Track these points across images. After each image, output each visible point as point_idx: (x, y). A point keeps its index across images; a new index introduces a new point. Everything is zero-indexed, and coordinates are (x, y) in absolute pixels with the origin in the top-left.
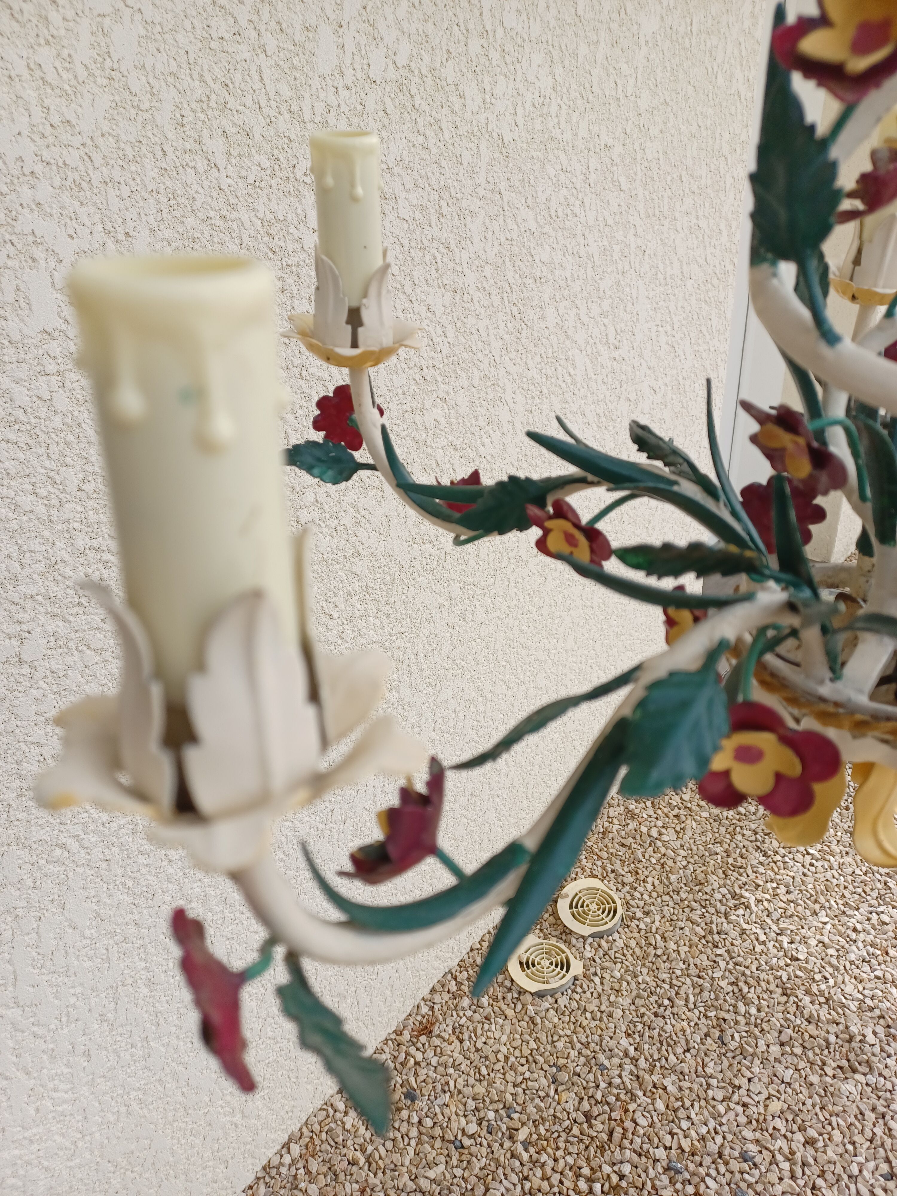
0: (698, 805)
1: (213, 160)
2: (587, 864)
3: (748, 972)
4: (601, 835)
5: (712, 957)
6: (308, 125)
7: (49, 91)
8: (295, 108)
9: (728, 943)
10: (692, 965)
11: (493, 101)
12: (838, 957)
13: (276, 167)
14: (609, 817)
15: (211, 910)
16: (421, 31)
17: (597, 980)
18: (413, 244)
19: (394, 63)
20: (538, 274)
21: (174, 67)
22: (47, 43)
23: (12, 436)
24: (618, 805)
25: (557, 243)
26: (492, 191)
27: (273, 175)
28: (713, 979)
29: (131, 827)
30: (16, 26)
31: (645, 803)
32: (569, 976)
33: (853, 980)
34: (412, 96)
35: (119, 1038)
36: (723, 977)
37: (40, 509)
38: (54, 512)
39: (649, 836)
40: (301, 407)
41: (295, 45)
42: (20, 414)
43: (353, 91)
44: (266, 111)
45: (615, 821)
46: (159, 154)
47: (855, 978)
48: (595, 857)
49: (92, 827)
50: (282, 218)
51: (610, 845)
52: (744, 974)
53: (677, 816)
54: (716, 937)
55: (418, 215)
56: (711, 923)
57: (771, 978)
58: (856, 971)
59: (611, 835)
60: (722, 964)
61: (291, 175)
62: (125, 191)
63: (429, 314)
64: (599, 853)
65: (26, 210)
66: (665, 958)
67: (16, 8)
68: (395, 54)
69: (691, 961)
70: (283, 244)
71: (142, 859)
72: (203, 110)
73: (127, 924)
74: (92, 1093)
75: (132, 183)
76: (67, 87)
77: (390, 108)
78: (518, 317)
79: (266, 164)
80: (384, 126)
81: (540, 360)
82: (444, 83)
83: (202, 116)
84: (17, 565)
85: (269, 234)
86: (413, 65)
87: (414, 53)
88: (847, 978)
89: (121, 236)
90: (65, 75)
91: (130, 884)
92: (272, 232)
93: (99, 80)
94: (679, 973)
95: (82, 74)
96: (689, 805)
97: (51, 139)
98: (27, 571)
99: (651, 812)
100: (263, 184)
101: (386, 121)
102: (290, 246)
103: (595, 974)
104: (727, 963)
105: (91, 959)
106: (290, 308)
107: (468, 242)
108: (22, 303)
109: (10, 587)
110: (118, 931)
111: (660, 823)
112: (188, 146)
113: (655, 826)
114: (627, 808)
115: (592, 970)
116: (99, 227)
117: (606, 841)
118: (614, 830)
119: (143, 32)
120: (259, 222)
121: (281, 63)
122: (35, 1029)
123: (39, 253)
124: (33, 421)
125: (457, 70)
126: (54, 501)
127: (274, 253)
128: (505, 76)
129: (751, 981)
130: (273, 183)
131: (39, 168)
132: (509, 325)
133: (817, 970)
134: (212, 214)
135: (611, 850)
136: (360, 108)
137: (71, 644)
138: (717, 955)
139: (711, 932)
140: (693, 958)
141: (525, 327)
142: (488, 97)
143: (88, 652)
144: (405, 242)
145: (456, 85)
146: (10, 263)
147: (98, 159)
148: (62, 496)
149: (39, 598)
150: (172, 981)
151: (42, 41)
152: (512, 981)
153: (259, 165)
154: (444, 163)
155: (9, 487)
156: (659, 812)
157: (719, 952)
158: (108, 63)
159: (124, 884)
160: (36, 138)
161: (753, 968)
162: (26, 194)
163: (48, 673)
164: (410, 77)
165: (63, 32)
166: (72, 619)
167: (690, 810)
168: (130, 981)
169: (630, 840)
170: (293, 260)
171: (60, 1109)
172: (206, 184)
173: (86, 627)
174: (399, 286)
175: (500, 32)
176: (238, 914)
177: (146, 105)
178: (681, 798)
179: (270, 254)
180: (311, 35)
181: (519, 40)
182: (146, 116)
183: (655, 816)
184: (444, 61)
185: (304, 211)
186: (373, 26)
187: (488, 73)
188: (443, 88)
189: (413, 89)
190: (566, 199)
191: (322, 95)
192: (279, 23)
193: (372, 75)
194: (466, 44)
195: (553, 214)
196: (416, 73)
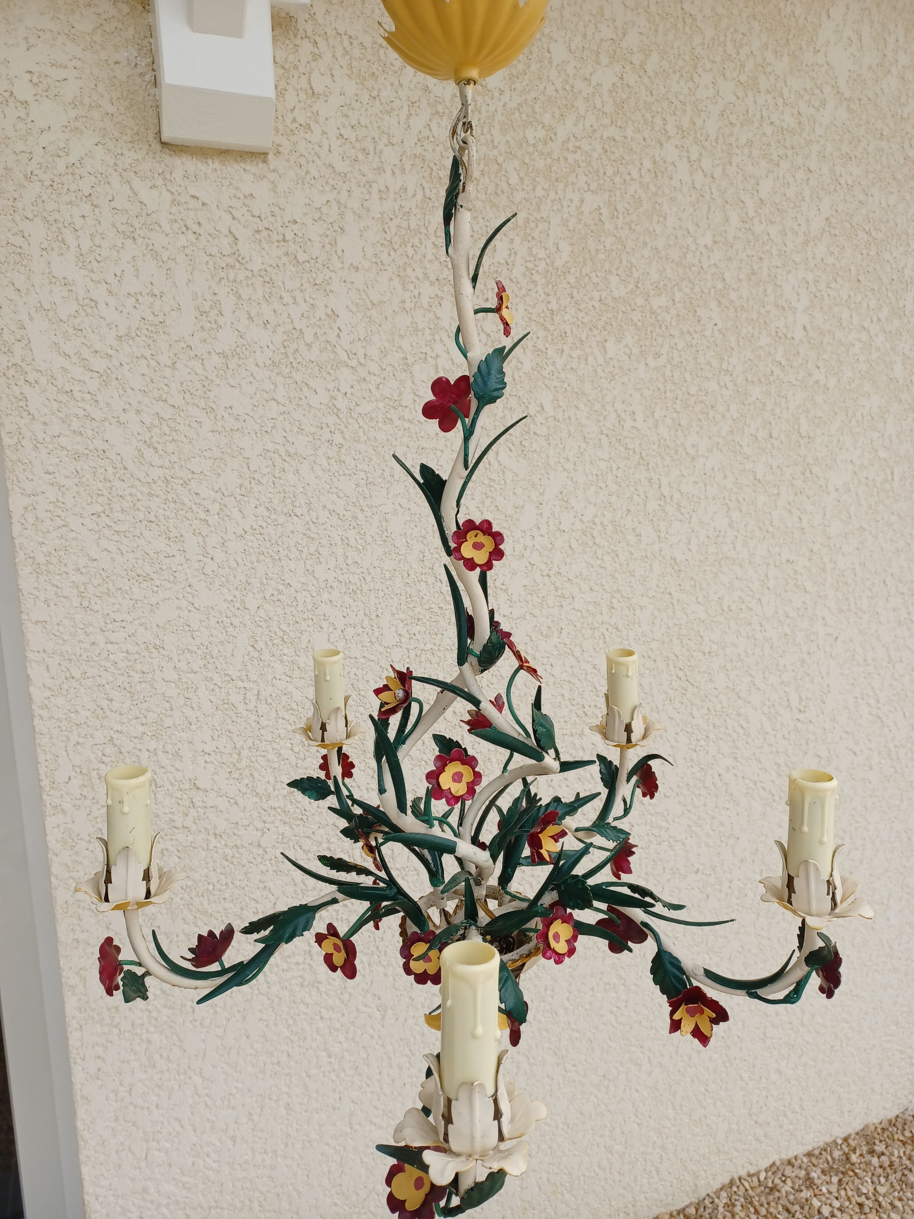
0: (891, 1204)
1: (439, 577)
2: (740, 1213)
4: (767, 1190)
7: (350, 549)
11: (667, 536)
14: (783, 1175)
15: (344, 1071)
16: (605, 501)
18: (585, 626)
19: (581, 520)
20: (707, 650)
21: (423, 532)
22: (354, 528)
23: (287, 717)
24: (800, 1167)
25: (730, 628)
26: (663, 593)
29: (300, 980)
30: (340, 522)
31: (831, 1176)
34: (594, 537)
35: (257, 1140)
37: (293, 759)
38: (300, 762)
39: (819, 1212)
42: (294, 706)
43: (546, 537)
45: (789, 1182)
46: (405, 575)
48: (752, 1210)
49: (275, 970)
51: (773, 1204)
53: (861, 1205)
55: (591, 608)
59: (777, 1194)
62: (381, 594)
63: (594, 671)
64: (758, 1207)
65: (324, 604)
67: (341, 514)
68: (582, 515)
71: (303, 1008)
72: (437, 553)
73: (282, 1052)
74: (230, 1174)
75: (386, 590)
76: (360, 547)
77: (574, 544)
78: (684, 678)
80: (568, 555)
81: (706, 712)
82: (623, 529)
83: (436, 556)
84: (271, 788)
86: (596, 520)
87: (599, 513)
89: (374, 617)
90: (360, 541)
91: (291, 1022)
93: (378, 543)
95: (369, 540)
96: (881, 1199)
97: (345, 571)
98: (277, 793)
99: (834, 1188)
101: (570, 552)
105: (253, 1065)
107: (636, 625)
108: (309, 649)
109: (265, 800)
110: (275, 1054)
111: (837, 1204)
112: (424, 571)
113: (831, 1205)
114: (808, 1174)
116: (362, 612)
117: (771, 1198)
118: (783, 1191)
119: (409, 518)
122: (207, 1099)
123: (325, 625)
124: (300, 710)
125: (635, 519)
126: (302, 756)
128: (681, 521)
131: (335, 585)
132: (674, 683)
134: (433, 606)
135: (772, 1210)
136: (550, 546)
137: (291, 843)
141: (691, 687)
142: (662, 535)
143: (299, 850)
144: (579, 625)
145: (634, 529)
146: (308, 629)
147: (369, 579)
148: (306, 753)
149: (279, 810)
150: (304, 1114)
151: (351, 527)
154: (617, 575)
155: (278, 744)
156: (843, 1193)
158: (386, 534)
159: (287, 1021)
160: (337, 570)
162: (325, 596)
163: (273, 857)
164: (593, 526)
165: (363, 522)
166: (294, 827)
167: (880, 1205)
168: (274, 1097)
169: (797, 1207)
171: (207, 1172)
172: (432, 590)
173: (302, 835)
174: (569, 651)
175: (677, 496)
176: (364, 1085)
177: (403, 552)
178: (875, 1189)
180: (518, 510)
181: (695, 499)
182: (401, 557)
183: (836, 1195)
184: (624, 516)
186: (567, 502)
187: (664, 520)
188: (621, 531)
189: (595, 534)
190: (740, 598)
191: (522, 540)
192: (497, 506)
193: (562, 528)
194: (645, 505)
195: (725, 608)
196: (599, 524)
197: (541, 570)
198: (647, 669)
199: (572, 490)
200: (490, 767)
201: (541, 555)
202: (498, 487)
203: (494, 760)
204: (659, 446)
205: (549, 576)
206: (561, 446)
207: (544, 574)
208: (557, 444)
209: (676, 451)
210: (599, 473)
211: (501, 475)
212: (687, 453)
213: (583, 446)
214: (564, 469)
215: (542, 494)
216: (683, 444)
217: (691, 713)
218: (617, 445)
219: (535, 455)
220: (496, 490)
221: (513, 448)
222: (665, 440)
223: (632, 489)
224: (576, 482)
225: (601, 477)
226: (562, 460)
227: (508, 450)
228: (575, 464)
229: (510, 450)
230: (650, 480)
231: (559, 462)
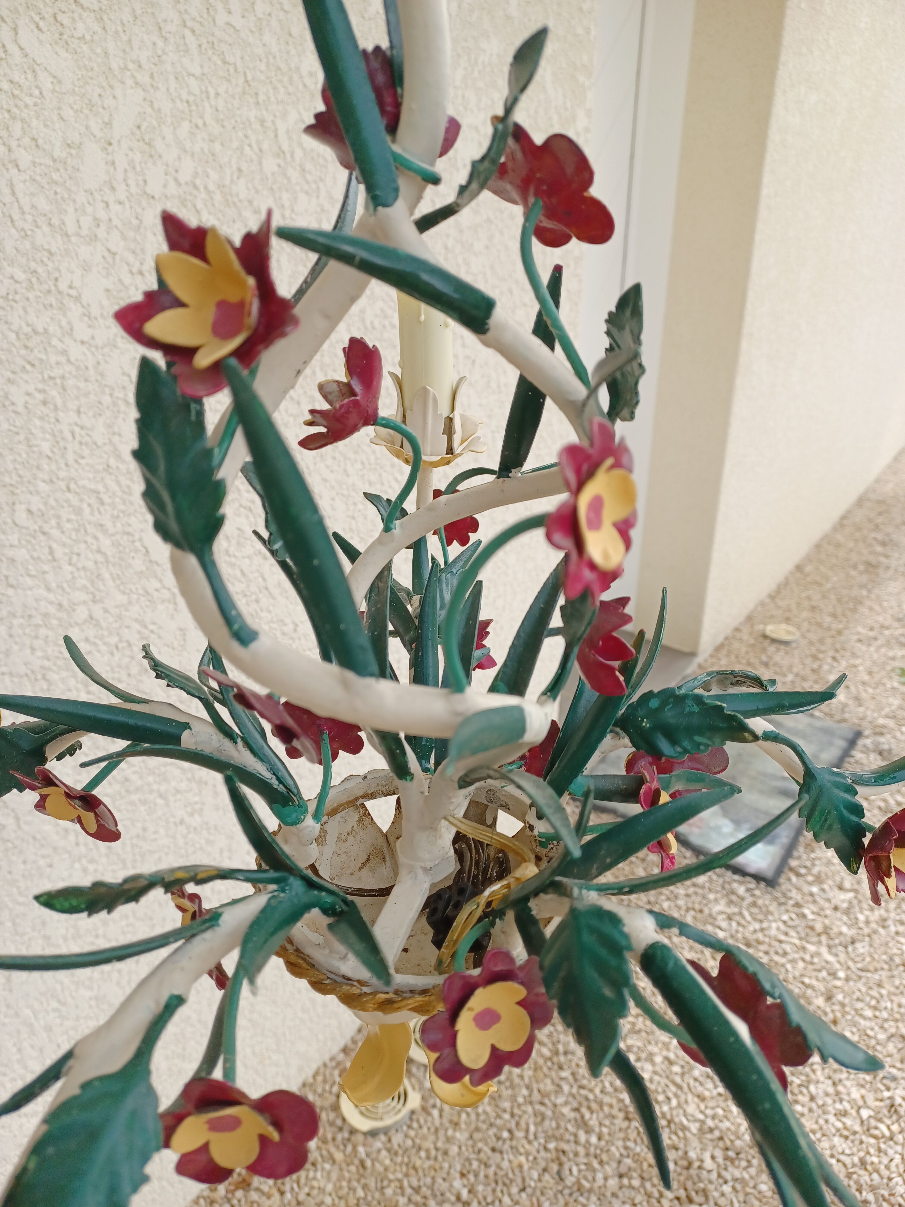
3: (591, 1096)
5: (557, 1081)
6: (73, 239)
8: (55, 221)
9: (573, 1064)
10: (535, 1092)
12: (683, 1075)
13: (34, 280)
16: (206, 150)
17: (435, 1113)
19: (176, 180)
27: (30, 287)
28: (555, 1105)
32: (405, 1111)
33: (696, 1100)
34: (197, 211)
36: (566, 1103)
40: (69, 521)
41: (54, 161)
43: (127, 205)
44: (20, 224)
47: (699, 1096)
50: (41, 330)
52: (587, 1099)
54: (562, 1059)
56: (559, 1042)
57: (614, 1102)
58: (700, 1089)
60: (566, 1088)
61: (53, 288)
66: (508, 1084)
68: (177, 171)
69: (535, 1086)
70: (44, 357)
79: (20, 275)
82: (235, 199)
85: (26, 347)
86: (198, 182)
87: (200, 170)
88: (690, 1097)
92: (30, 345)
94: (520, 1100)
100: (18, 297)
102: (53, 359)
103: (434, 1106)
104: (572, 1086)
106: (53, 420)
115: (431, 1102)
120: (13, 336)
121: (38, 178)
125: (250, 186)
127: (33, 365)
129: (594, 1106)
130: (31, 295)
133: (660, 1090)
136: (135, 222)
138: (562, 1079)
139: (557, 1053)
140: (537, 1082)
145: (250, 202)
152: (344, 1120)
153: (12, 277)
157: (564, 1074)
161: (597, 1091)
164: (195, 192)
170: (57, 372)
175: (298, 153)
179: (28, 367)
180: (73, 152)
181: (321, 161)
184: (235, 178)
185: (69, 323)
186: (149, 144)
187: (287, 190)
188: (234, 204)
189: (200, 206)
190: (382, 310)
191: (89, 209)
192: (34, 139)
193: (149, 191)
194: (260, 163)
195: (369, 326)
196: (202, 189)
197: (128, 264)
198: (291, 415)
199: (155, 123)
200: (102, 587)
201: (124, 237)
202: (29, 101)
203: (107, 576)
204: (268, 65)
205: (141, 273)
206: (125, 38)
207: (135, 270)
208: (117, 32)
209: (291, 79)
210: (191, 98)
211: (30, 76)
212: (305, 86)
213: (160, 43)
214: (137, 83)
215: (108, 124)
216: (298, 68)
217: (345, 471)
218: (210, 52)
219: (85, 48)
220: (27, 106)
221: (41, 24)
222: (274, 57)
223: (240, 134)
224: (159, 110)
225: (194, 108)
226: (131, 66)
227: (33, 27)
228: (152, 76)
229: (38, 27)
230: (262, 122)
231: (126, 68)
